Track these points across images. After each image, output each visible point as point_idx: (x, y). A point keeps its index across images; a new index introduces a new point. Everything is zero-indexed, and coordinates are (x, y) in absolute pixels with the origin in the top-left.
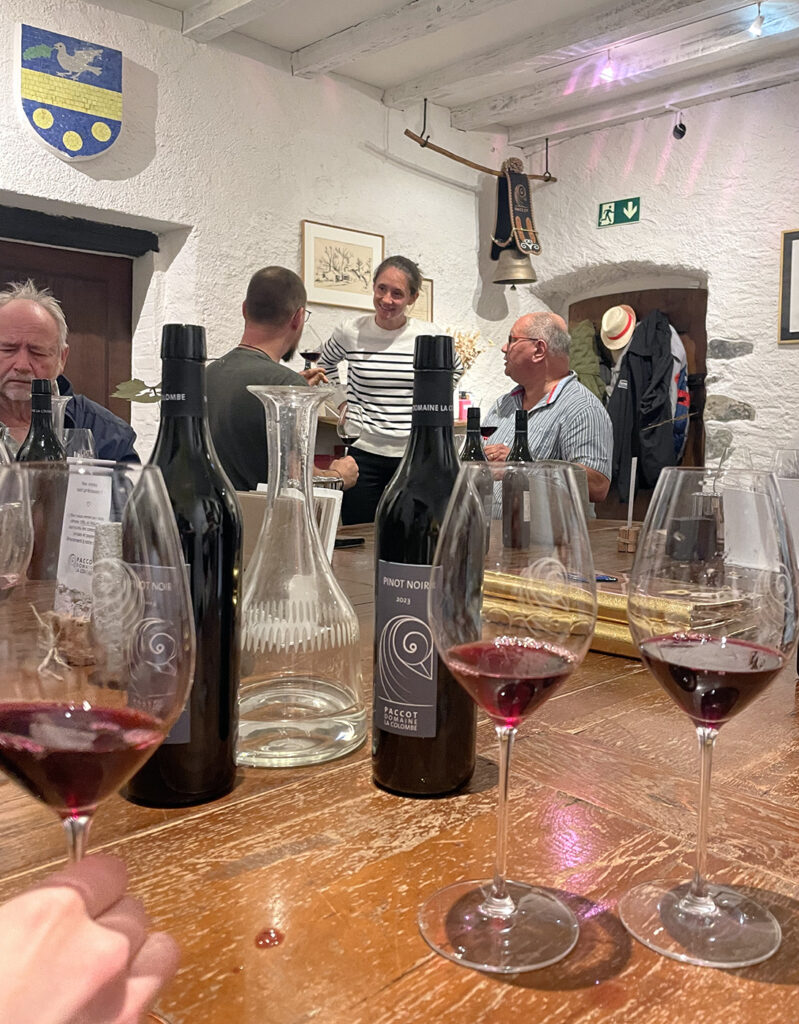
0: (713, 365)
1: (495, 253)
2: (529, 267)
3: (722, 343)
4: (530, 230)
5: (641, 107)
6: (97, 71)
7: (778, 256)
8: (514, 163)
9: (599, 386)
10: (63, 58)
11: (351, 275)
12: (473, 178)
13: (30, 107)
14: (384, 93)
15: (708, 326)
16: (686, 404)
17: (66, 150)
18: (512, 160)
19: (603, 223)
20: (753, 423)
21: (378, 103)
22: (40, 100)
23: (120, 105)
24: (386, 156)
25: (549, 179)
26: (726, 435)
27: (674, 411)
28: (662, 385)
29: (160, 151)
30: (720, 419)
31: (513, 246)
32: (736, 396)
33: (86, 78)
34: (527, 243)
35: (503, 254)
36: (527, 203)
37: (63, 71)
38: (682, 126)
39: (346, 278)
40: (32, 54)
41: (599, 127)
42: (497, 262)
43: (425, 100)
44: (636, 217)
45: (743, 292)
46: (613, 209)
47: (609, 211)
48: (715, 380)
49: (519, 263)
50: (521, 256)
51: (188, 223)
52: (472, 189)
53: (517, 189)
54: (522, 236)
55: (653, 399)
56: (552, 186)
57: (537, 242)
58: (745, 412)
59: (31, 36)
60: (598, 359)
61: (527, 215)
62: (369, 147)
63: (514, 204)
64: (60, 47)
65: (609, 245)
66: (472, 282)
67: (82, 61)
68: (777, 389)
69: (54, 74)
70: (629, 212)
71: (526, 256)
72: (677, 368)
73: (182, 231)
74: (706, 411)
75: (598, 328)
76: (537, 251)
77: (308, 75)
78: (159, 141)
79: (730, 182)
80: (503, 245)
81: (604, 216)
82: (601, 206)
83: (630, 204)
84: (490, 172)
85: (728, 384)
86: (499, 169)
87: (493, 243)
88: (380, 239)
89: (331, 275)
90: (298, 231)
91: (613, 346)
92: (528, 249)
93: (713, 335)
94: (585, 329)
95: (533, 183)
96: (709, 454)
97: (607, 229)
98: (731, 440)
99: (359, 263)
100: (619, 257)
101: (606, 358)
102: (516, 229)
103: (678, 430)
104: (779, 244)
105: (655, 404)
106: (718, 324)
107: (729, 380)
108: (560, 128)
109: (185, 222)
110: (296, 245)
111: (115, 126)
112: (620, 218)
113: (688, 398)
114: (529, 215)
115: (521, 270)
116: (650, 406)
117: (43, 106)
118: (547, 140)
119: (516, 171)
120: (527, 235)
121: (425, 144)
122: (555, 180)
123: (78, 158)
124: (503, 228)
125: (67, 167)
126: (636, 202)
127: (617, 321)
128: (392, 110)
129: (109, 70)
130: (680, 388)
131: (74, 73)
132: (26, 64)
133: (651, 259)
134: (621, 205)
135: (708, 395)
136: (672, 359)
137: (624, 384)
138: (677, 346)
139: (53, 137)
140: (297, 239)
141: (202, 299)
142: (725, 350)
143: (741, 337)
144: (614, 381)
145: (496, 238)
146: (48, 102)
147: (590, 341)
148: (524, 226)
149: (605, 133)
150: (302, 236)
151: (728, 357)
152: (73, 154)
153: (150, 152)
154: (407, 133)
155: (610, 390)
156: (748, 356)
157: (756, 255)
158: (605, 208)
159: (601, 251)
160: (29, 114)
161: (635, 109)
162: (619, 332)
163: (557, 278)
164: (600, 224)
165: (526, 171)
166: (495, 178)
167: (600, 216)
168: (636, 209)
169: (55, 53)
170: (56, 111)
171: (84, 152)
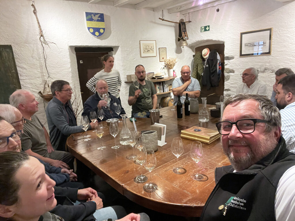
0: (226, 62)
1: (179, 40)
3: (228, 57)
4: (186, 35)
5: (209, 6)
6: (99, 19)
7: (239, 38)
8: (182, 20)
9: (202, 66)
10: (93, 17)
11: (150, 50)
12: (173, 24)
13: (89, 28)
14: (154, 9)
15: (225, 53)
16: (221, 69)
17: (96, 36)
18: (181, 19)
19: (202, 31)
20: (234, 74)
21: (152, 12)
23: (104, 25)
24: (155, 23)
25: (190, 22)
26: (229, 77)
27: (218, 71)
28: (216, 66)
29: (112, 32)
30: (227, 73)
31: (182, 38)
32: (231, 68)
33: (98, 20)
34: (186, 38)
35: (180, 40)
36: (185, 28)
37: (94, 20)
38: (218, 9)
39: (149, 51)
40: (88, 18)
41: (200, 10)
42: (179, 42)
43: (163, 10)
44: (209, 30)
45: (232, 46)
46: (204, 28)
48: (226, 65)
49: (184, 42)
50: (184, 40)
51: (119, 46)
52: (173, 26)
53: (183, 26)
54: (184, 36)
55: (213, 69)
56: (190, 23)
57: (188, 37)
58: (233, 71)
59: (87, 14)
60: (202, 60)
61: (185, 31)
62: (152, 22)
63: (182, 29)
64: (93, 15)
65: (203, 36)
66: (174, 46)
67: (96, 18)
68: (239, 66)
70: (207, 29)
71: (186, 41)
72: (218, 62)
73: (117, 47)
74: (225, 71)
75: (201, 53)
76: (188, 39)
77: (138, 9)
78: (112, 30)
79: (229, 21)
81: (202, 30)
82: (201, 27)
83: (208, 27)
84: (177, 23)
85: (229, 66)
86: (178, 22)
87: (179, 38)
88: (155, 41)
89: (146, 51)
90: (139, 43)
91: (205, 57)
92: (186, 39)
93: (226, 55)
94: (199, 53)
95: (186, 23)
96: (225, 80)
97: (203, 33)
98: (230, 77)
99: (151, 47)
100: (205, 39)
101: (204, 60)
103: (219, 75)
104: (240, 35)
105: (214, 70)
106: (227, 53)
107: (229, 65)
108: (192, 10)
109: (118, 45)
110: (139, 46)
111: (104, 29)
112: (205, 30)
113: (221, 68)
114: (186, 31)
115: (185, 43)
116: (213, 71)
118: (189, 13)
119: (183, 22)
120: (185, 36)
121: (163, 20)
122: (191, 22)
123: (98, 37)
124: (180, 35)
125: (96, 39)
126: (209, 26)
127: (206, 52)
129: (101, 18)
130: (219, 66)
131: (96, 20)
132: (87, 20)
133: (212, 39)
134: (205, 27)
135: (225, 68)
136: (217, 60)
137: (207, 66)
138: (218, 57)
139: (93, 34)
140: (139, 44)
141: (122, 60)
142: (228, 58)
143: (232, 56)
144: (205, 64)
145: (179, 37)
146: (92, 27)
147: (200, 56)
148: (185, 34)
150: (140, 44)
151: (229, 60)
152: (97, 36)
153: (110, 33)
154: (160, 18)
155: (204, 67)
156: (233, 60)
157: (235, 38)
158: (202, 28)
159: (201, 37)
160: (89, 30)
161: (208, 6)
162: (206, 54)
163: (192, 43)
164: (201, 32)
165: (185, 21)
166: (178, 24)
167: (201, 30)
168: (209, 28)
169: (92, 17)
170: (93, 28)
171: (99, 35)
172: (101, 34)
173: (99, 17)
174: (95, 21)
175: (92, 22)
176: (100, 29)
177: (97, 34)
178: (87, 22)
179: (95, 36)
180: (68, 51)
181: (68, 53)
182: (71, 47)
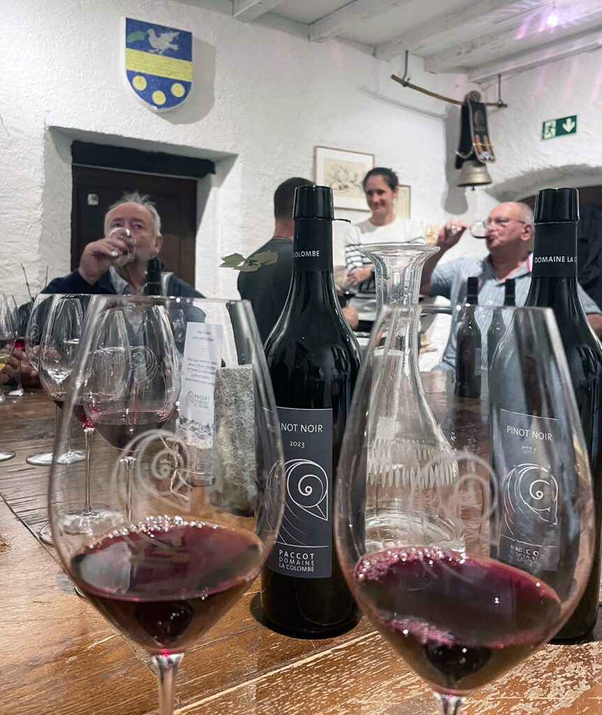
1: (459, 163)
2: (486, 173)
4: (487, 145)
5: (578, 44)
6: (175, 47)
8: (474, 95)
10: (153, 40)
11: (351, 185)
12: (441, 108)
13: (131, 75)
14: (375, 49)
17: (155, 105)
18: (473, 93)
19: (546, 136)
21: (370, 57)
22: (137, 70)
23: (190, 70)
24: (376, 96)
25: (501, 105)
29: (217, 102)
31: (473, 157)
33: (169, 53)
34: (485, 155)
35: (465, 164)
36: (484, 126)
37: (152, 48)
39: (346, 187)
40: (132, 40)
41: (543, 63)
42: (459, 171)
43: (407, 52)
44: (574, 131)
46: (554, 125)
47: (550, 127)
49: (478, 170)
50: (480, 164)
51: (236, 152)
52: (441, 117)
53: (476, 114)
54: (480, 149)
56: (504, 111)
57: (492, 154)
59: (132, 25)
61: (484, 133)
62: (364, 90)
63: (474, 125)
64: (151, 32)
65: (550, 153)
66: (440, 186)
67: (165, 41)
69: (147, 51)
70: (568, 126)
71: (485, 165)
73: (230, 159)
76: (492, 160)
77: (320, 40)
78: (216, 94)
80: (465, 157)
81: (546, 131)
82: (544, 124)
83: (569, 121)
84: (456, 102)
86: (461, 99)
87: (458, 156)
88: (371, 158)
89: (336, 186)
90: (312, 155)
92: (485, 159)
95: (489, 109)
97: (550, 141)
99: (356, 176)
100: (560, 162)
102: (476, 144)
108: (511, 65)
109: (233, 151)
110: (310, 165)
111: (187, 86)
112: (560, 131)
114: (486, 133)
115: (480, 175)
117: (140, 74)
118: (500, 76)
119: (476, 100)
120: (484, 149)
121: (406, 84)
122: (506, 106)
123: (163, 110)
124: (465, 144)
125: (155, 116)
126: (574, 118)
128: (381, 62)
129: (183, 46)
131: (160, 50)
132: (129, 45)
133: (587, 163)
134: (561, 122)
139: (146, 95)
140: (311, 159)
141: (245, 206)
145: (459, 153)
146: (143, 71)
148: (482, 141)
149: (547, 67)
150: (315, 158)
152: (159, 107)
153: (209, 104)
154: (394, 77)
158: (548, 125)
159: (544, 158)
160: (131, 81)
161: (572, 47)
163: (508, 181)
164: (543, 138)
165: (483, 101)
166: (459, 107)
167: (544, 131)
168: (573, 124)
169: (147, 36)
170: (148, 78)
171: (166, 105)
172: (172, 101)
173: (171, 43)
174: (156, 53)
175: (146, 54)
176: (174, 81)
177: (159, 97)
178: (126, 52)
179: (152, 103)
180: (41, 141)
181: (40, 151)
182: (56, 132)
